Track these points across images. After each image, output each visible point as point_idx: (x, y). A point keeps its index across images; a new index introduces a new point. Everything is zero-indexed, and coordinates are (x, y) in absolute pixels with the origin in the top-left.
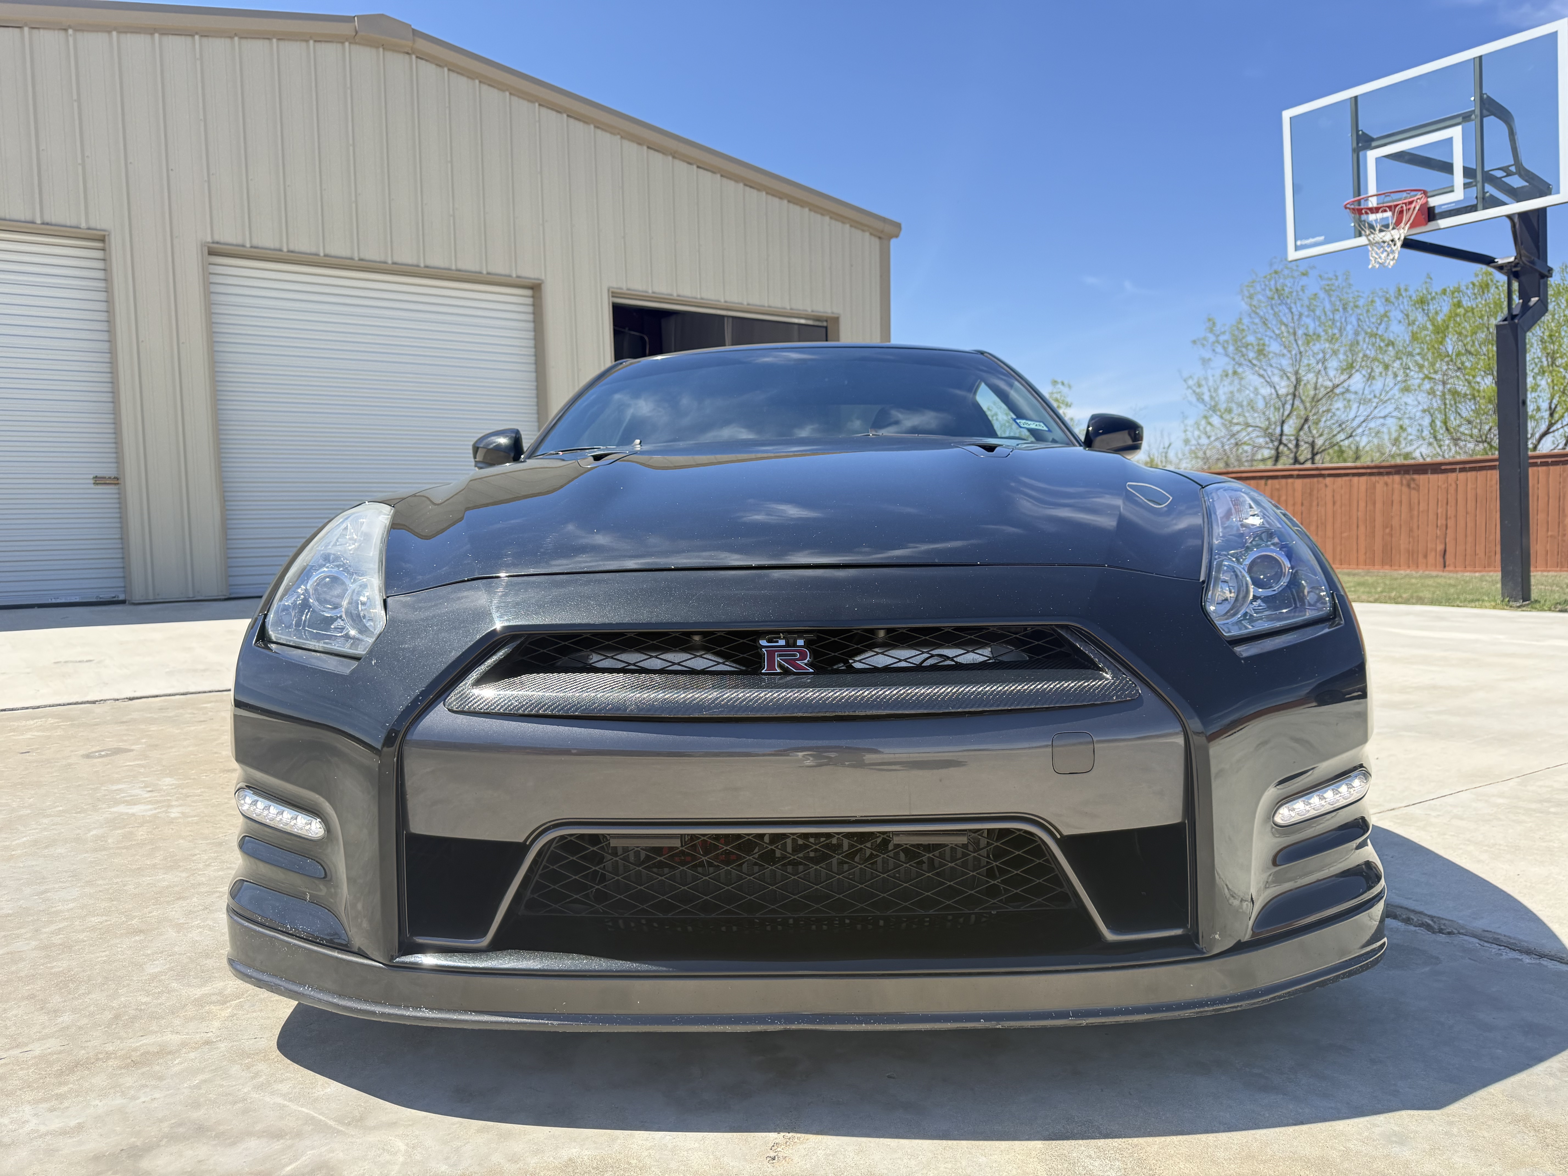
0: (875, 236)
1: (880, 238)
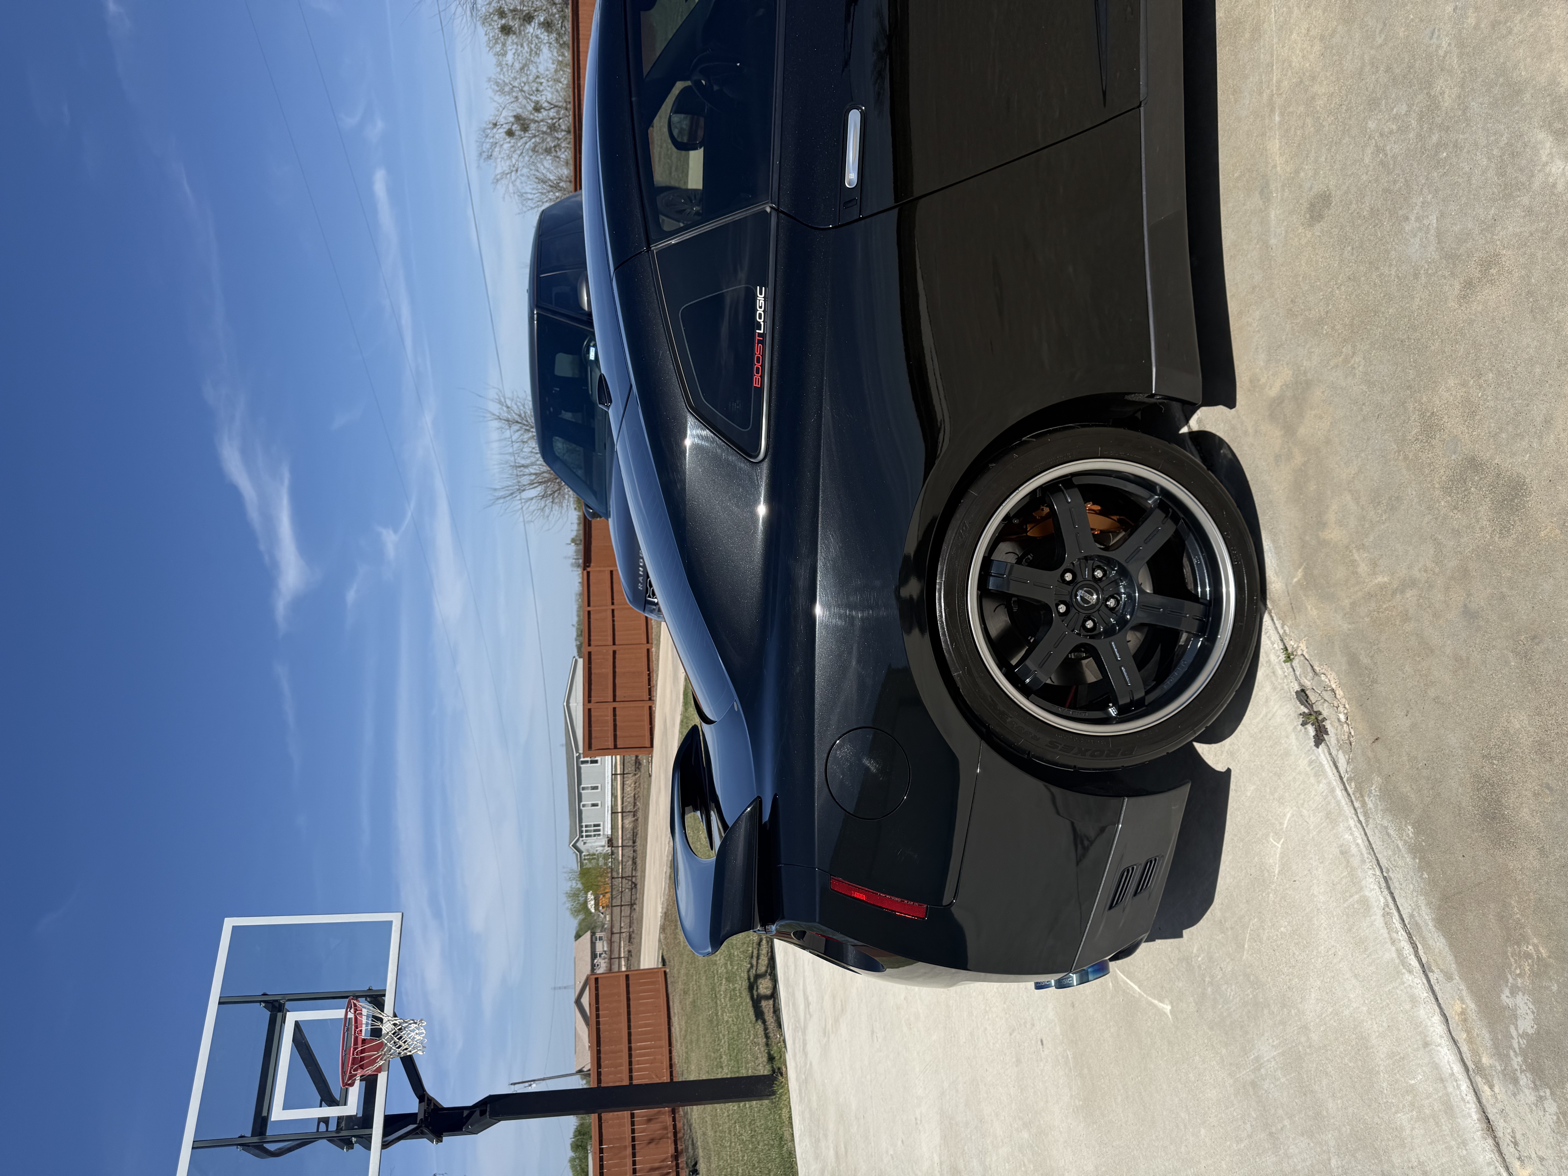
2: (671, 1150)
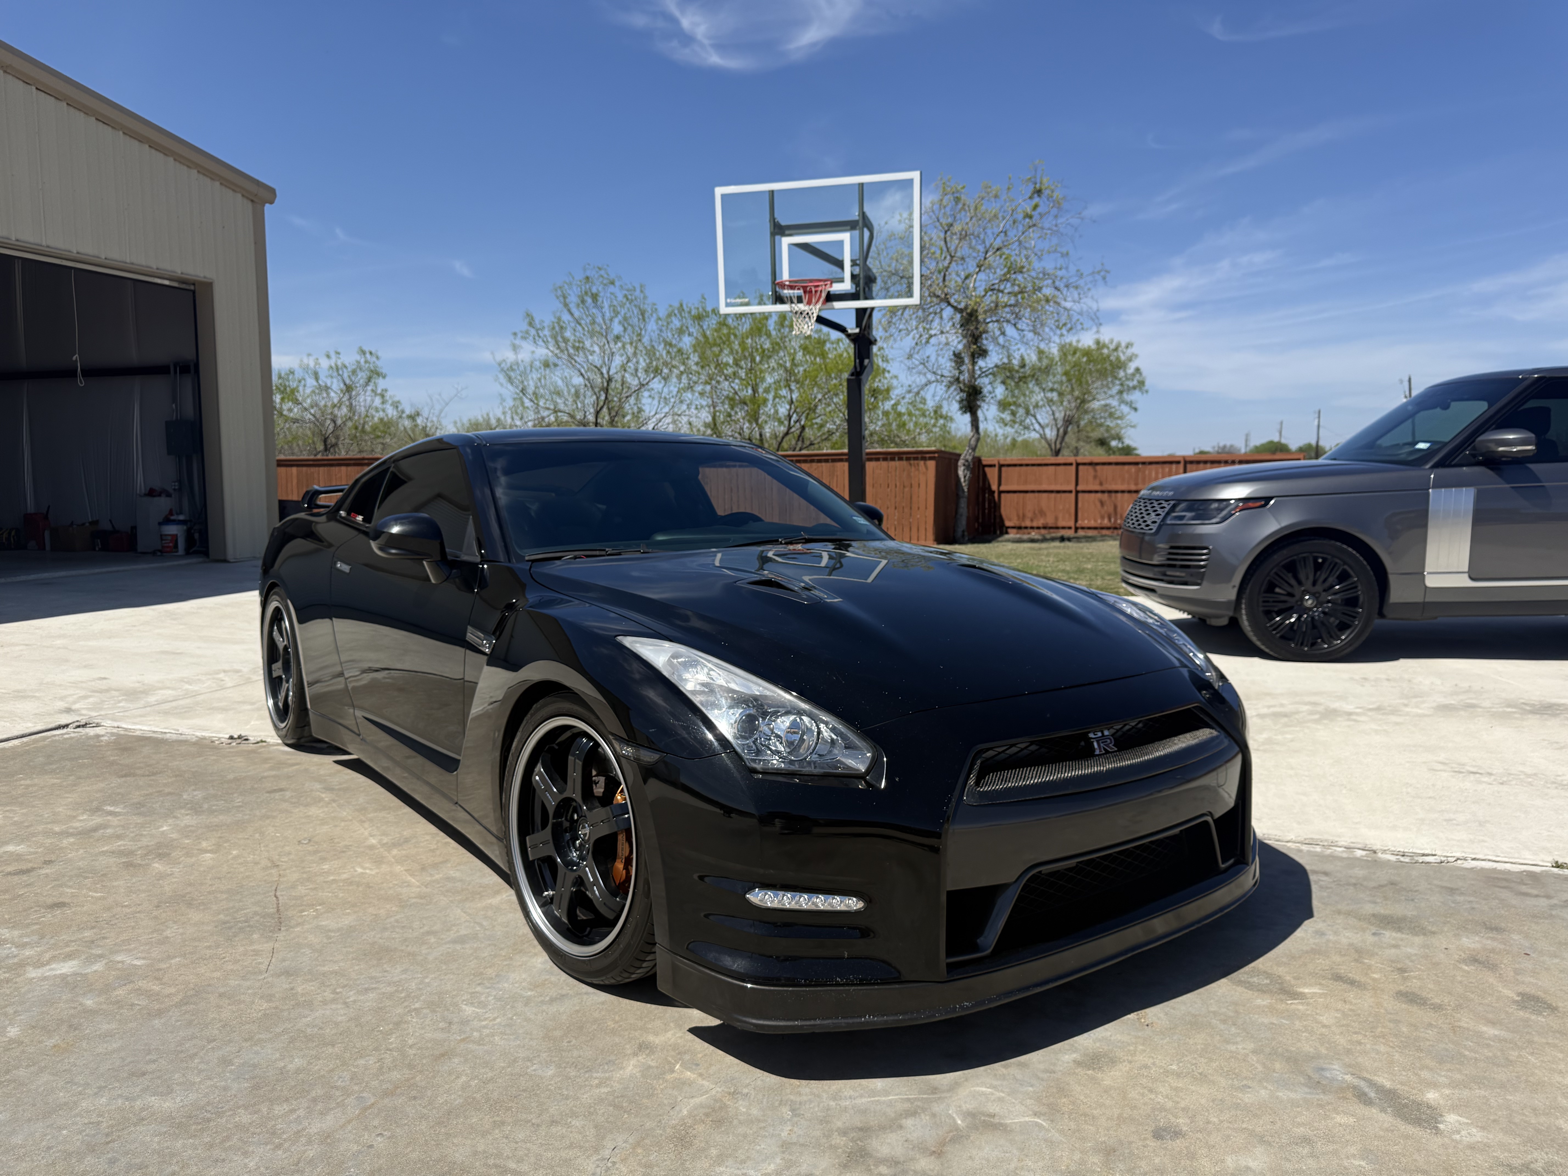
0: (248, 198)
1: (252, 201)
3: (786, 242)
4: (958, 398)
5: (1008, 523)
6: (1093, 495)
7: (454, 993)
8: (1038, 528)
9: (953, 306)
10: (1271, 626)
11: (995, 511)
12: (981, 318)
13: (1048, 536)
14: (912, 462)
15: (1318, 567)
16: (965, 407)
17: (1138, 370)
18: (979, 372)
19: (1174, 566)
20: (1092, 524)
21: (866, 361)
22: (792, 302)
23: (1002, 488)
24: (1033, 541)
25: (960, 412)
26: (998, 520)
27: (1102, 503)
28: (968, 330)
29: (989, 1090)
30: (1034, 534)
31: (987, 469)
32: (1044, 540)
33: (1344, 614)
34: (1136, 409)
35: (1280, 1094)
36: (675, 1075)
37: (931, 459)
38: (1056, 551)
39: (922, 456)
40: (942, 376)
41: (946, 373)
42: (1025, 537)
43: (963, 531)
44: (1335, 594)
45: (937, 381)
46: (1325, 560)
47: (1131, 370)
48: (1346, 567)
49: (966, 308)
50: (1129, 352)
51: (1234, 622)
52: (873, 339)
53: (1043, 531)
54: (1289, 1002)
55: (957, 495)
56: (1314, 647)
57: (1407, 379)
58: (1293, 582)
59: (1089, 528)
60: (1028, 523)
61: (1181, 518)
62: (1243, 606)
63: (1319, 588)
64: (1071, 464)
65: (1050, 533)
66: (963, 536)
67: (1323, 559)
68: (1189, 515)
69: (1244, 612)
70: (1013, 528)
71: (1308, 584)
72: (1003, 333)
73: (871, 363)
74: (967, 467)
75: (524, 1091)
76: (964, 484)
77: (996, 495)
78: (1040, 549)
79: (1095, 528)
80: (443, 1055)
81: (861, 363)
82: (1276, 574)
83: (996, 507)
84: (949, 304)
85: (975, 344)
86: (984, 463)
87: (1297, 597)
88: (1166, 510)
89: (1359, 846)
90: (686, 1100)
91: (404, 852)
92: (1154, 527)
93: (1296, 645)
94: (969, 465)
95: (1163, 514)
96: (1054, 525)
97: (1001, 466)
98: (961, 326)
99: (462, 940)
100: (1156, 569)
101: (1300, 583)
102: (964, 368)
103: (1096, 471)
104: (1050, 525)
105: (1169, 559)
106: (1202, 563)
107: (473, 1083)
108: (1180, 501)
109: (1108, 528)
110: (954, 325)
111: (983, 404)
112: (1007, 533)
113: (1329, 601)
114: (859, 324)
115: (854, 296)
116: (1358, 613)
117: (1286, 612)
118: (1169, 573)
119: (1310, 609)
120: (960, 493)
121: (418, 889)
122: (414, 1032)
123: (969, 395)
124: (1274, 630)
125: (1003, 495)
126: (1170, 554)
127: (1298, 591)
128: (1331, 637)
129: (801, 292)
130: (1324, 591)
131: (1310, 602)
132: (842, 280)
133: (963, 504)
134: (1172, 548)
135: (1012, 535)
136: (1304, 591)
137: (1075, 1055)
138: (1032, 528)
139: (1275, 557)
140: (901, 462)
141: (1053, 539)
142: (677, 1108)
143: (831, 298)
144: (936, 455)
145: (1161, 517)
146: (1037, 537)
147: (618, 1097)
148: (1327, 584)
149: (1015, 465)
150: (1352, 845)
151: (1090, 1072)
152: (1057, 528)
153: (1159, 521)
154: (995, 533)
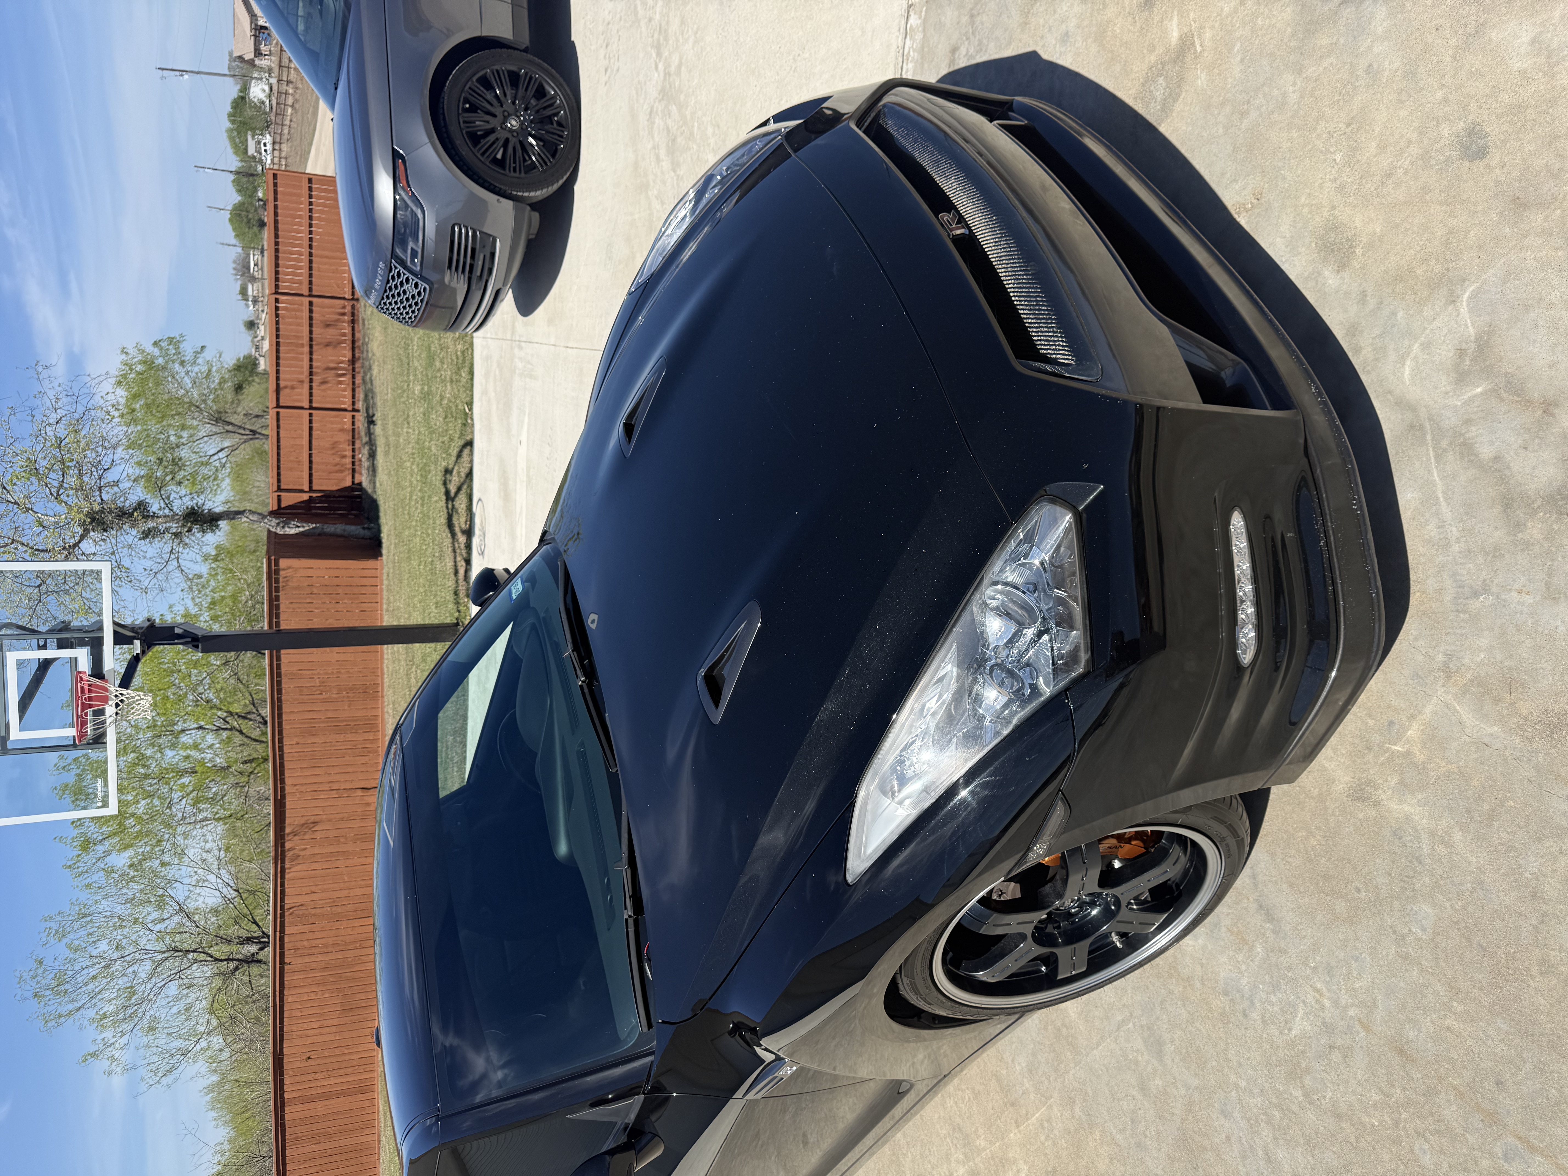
2: (348, 355)
3: (16, 734)
4: (199, 535)
5: (348, 483)
6: (314, 391)
7: (1266, 1046)
8: (353, 450)
9: (80, 542)
10: (542, 167)
11: (334, 497)
12: (97, 508)
13: (365, 439)
14: (281, 584)
15: (474, 109)
16: (211, 526)
17: (155, 344)
18: (167, 511)
19: (472, 266)
20: (349, 393)
21: (177, 631)
22: (104, 722)
23: (307, 488)
24: (372, 455)
25: (218, 533)
26: (346, 494)
27: (324, 382)
28: (112, 522)
29: (1408, 363)
30: (363, 455)
31: (283, 506)
32: (371, 444)
33: (526, 90)
34: (203, 347)
35: (1380, 29)
36: (1415, 750)
37: (277, 564)
38: (390, 427)
39: (273, 574)
40: (171, 552)
41: (167, 549)
42: (366, 464)
43: (364, 528)
44: (505, 95)
45: (178, 558)
46: (466, 101)
47: (156, 351)
48: (474, 79)
49: (83, 524)
50: (132, 351)
51: (535, 206)
52: (148, 624)
53: (357, 445)
54: (1199, 49)
55: (319, 535)
56: (564, 123)
57: (160, 71)
58: (492, 138)
59: (354, 397)
60: (348, 460)
61: (414, 254)
62: (520, 194)
63: (498, 110)
64: (278, 413)
65: (360, 438)
66: (369, 529)
67: (465, 102)
68: (411, 245)
69: (526, 194)
70: (353, 477)
71: (494, 122)
72: (116, 483)
73: (179, 625)
74: (286, 524)
75: (1469, 939)
76: (307, 528)
77: (314, 495)
78: (388, 445)
79: (354, 390)
80: (1401, 1052)
81: (179, 636)
82: (483, 154)
83: (327, 496)
84: (76, 545)
85: (132, 515)
86: (275, 508)
87: (509, 136)
88: (402, 270)
89: (903, 22)
90: (1467, 731)
91: (981, 1131)
92: (422, 285)
93: (562, 142)
94: (283, 522)
95: (408, 274)
96: (351, 434)
97: (279, 489)
98: (105, 531)
99: (1156, 1047)
100: (473, 287)
101: (492, 131)
102: (162, 528)
103: (286, 387)
104: (351, 438)
105: (463, 271)
106: (470, 234)
107: (1458, 1007)
108: (394, 255)
109: (354, 377)
110: (104, 540)
111: (206, 507)
112: (360, 484)
113: (514, 103)
114: (129, 641)
115: (96, 645)
116: (526, 74)
117: (525, 147)
118: (478, 274)
119: (522, 123)
120: (318, 532)
121: (1055, 1108)
122: (1354, 1093)
123: (196, 522)
124: (546, 164)
125: (314, 488)
126: (457, 270)
127: (502, 135)
128: (551, 105)
129: (90, 711)
130: (502, 106)
131: (514, 122)
132: (74, 661)
133: (330, 528)
134: (450, 267)
135: (364, 479)
136: (501, 127)
137: (1327, 273)
138: (353, 457)
139: (464, 153)
140: (281, 598)
141: (370, 433)
142: (1486, 740)
143: (98, 672)
144: (273, 558)
145: (411, 277)
146: (366, 451)
147: (1472, 818)
148: (495, 102)
149: (279, 474)
150: (902, 30)
151: (1359, 251)
152: (353, 430)
153: (416, 280)
154: (359, 497)
